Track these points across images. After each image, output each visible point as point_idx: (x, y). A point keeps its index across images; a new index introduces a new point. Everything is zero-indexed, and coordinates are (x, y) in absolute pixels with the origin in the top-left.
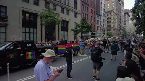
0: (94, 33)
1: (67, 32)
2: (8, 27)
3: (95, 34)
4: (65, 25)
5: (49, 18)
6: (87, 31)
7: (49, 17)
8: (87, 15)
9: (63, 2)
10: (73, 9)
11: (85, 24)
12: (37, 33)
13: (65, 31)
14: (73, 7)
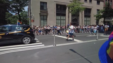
1: (89, 18)
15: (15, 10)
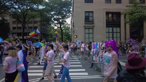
2: (95, 29)
15: (57, 24)
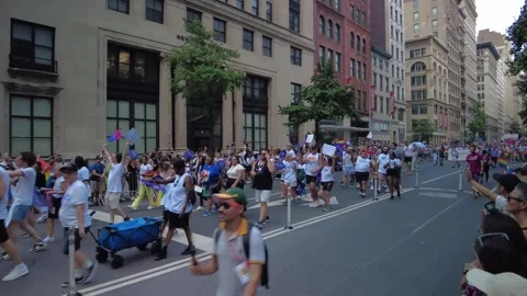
0: (365, 119)
1: (263, 118)
2: (60, 101)
3: (365, 124)
4: (257, 93)
5: (201, 68)
6: (338, 114)
7: (200, 63)
8: (339, 54)
9: (249, 8)
10: (287, 33)
11: (331, 86)
12: (157, 121)
13: (257, 113)
14: (287, 25)
